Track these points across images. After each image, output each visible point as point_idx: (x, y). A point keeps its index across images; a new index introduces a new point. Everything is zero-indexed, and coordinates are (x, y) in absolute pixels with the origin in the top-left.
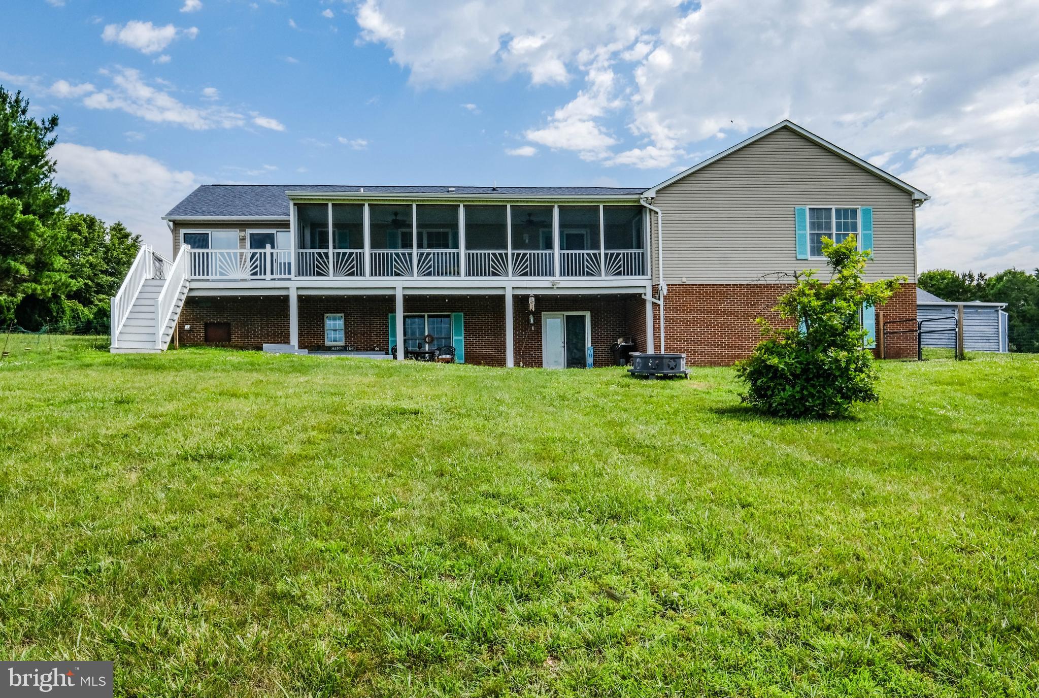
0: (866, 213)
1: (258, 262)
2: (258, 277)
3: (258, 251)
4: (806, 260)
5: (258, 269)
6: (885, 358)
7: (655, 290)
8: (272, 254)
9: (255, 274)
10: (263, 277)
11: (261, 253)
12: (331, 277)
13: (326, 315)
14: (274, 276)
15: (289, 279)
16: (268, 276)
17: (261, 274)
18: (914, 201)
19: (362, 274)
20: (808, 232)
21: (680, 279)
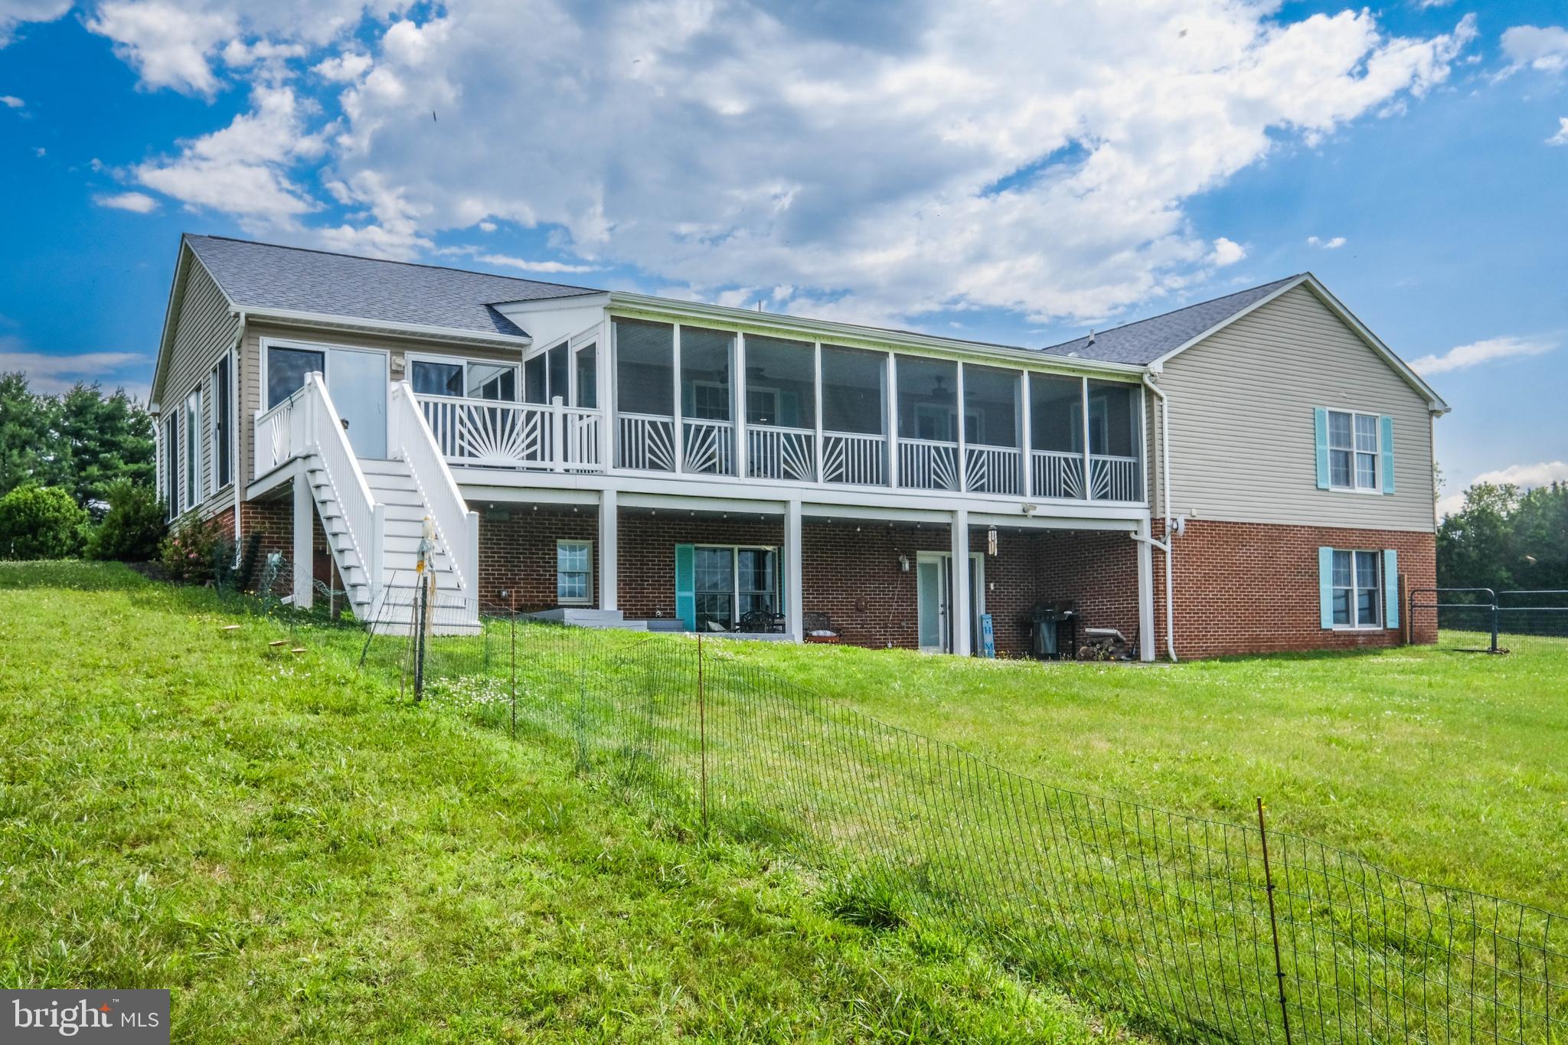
0: (1386, 424)
1: (538, 432)
2: (538, 464)
3: (538, 408)
4: (1327, 490)
5: (538, 447)
6: (1412, 643)
7: (1158, 527)
8: (565, 417)
9: (532, 457)
10: (547, 464)
11: (543, 414)
12: (679, 474)
13: (559, 541)
14: (569, 465)
15: (601, 474)
16: (559, 464)
17: (543, 459)
18: (1432, 413)
19: (731, 470)
20: (1329, 447)
21: (1188, 511)
